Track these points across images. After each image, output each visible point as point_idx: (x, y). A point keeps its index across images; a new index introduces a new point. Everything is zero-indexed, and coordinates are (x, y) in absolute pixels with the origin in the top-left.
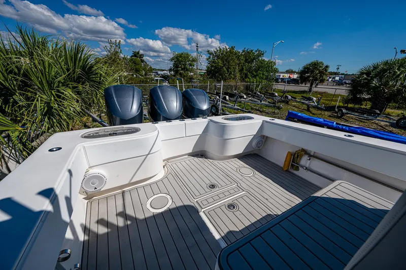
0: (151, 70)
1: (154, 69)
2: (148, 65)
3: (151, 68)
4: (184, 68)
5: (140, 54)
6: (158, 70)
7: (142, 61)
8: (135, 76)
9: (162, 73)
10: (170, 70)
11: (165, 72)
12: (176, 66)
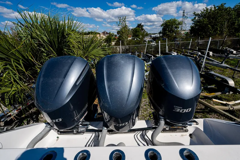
0: (147, 35)
1: (149, 34)
2: (145, 32)
3: (147, 33)
4: (171, 30)
5: (141, 25)
6: (152, 34)
7: (142, 29)
8: (135, 39)
9: (154, 36)
10: (160, 33)
11: (157, 35)
12: (164, 29)
